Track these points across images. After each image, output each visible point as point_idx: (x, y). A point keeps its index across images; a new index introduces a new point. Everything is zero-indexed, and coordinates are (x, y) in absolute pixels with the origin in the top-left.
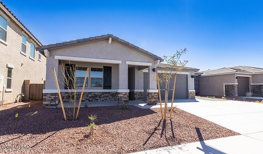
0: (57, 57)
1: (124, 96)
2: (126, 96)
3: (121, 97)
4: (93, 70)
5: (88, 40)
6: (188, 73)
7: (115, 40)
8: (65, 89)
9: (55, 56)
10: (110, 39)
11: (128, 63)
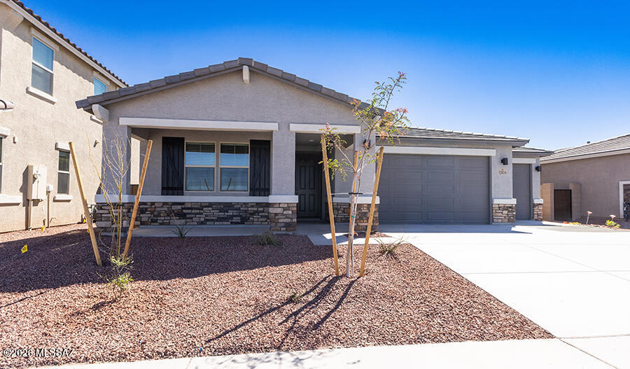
0: (124, 121)
1: (285, 213)
2: (290, 212)
3: (276, 214)
4: (226, 149)
5: (191, 77)
6: (491, 153)
7: (259, 71)
8: (162, 195)
9: (120, 118)
10: (246, 70)
11: (296, 128)
